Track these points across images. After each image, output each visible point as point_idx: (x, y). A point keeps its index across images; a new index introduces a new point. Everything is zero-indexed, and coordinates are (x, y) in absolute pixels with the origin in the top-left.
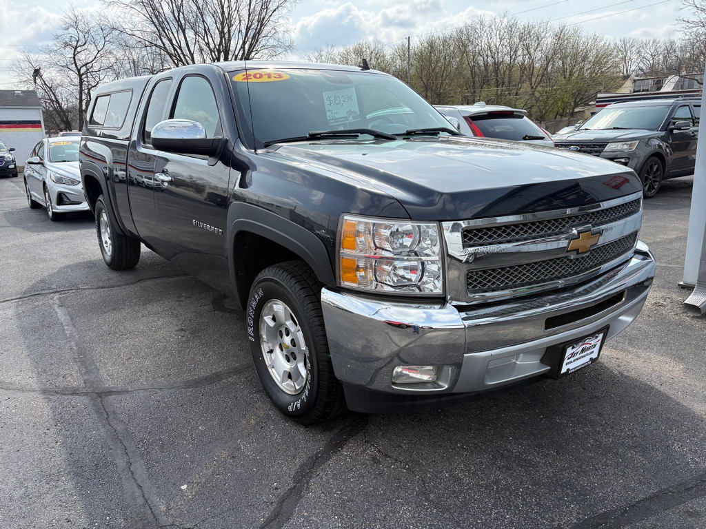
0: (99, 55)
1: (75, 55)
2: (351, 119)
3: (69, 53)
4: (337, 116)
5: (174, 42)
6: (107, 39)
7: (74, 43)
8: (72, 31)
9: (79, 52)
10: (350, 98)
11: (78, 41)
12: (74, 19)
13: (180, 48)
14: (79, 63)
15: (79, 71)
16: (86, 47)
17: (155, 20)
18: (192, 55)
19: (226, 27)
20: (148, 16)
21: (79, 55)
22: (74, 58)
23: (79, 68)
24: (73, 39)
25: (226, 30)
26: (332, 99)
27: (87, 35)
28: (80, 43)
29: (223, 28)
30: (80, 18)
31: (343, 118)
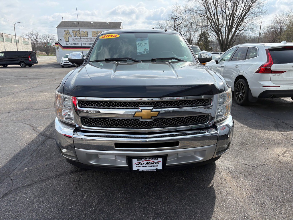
0: (183, 21)
1: (174, 22)
2: (146, 52)
3: (173, 21)
4: (141, 51)
5: (212, 13)
6: (187, 15)
7: (175, 17)
8: (175, 13)
9: (176, 21)
10: (146, 44)
11: (176, 17)
12: (177, 8)
13: (214, 16)
14: (175, 25)
15: (175, 28)
16: (179, 18)
17: (205, 5)
18: (218, 19)
19: (236, 6)
20: (203, 4)
21: (176, 22)
22: (174, 23)
23: (175, 26)
24: (175, 16)
25: (235, 7)
26: (140, 44)
27: (180, 14)
28: (177, 17)
29: (234, 6)
30: (179, 7)
31: (143, 52)
